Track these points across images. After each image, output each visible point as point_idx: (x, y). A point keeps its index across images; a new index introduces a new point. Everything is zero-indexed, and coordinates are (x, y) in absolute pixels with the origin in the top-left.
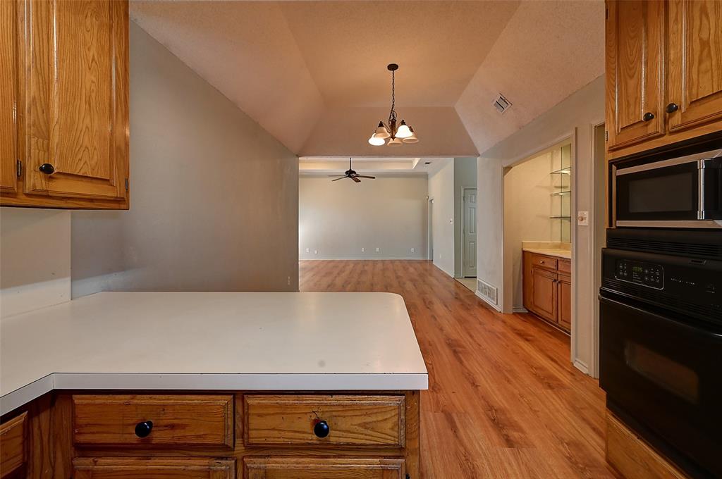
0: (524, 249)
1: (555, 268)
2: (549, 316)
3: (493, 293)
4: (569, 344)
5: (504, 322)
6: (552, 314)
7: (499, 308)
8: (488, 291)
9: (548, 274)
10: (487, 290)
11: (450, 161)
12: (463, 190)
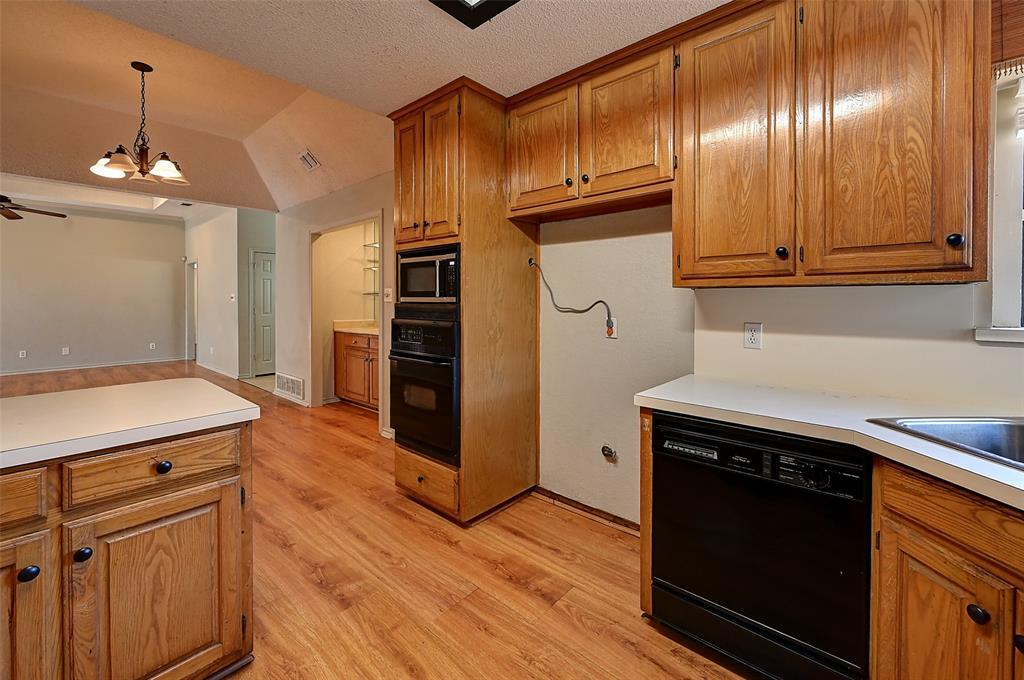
0: (336, 330)
1: (366, 346)
2: (360, 398)
3: (299, 386)
4: (378, 420)
5: (312, 416)
6: (364, 395)
7: (307, 403)
8: (292, 386)
9: (359, 353)
10: (290, 385)
11: (232, 213)
12: (252, 255)
